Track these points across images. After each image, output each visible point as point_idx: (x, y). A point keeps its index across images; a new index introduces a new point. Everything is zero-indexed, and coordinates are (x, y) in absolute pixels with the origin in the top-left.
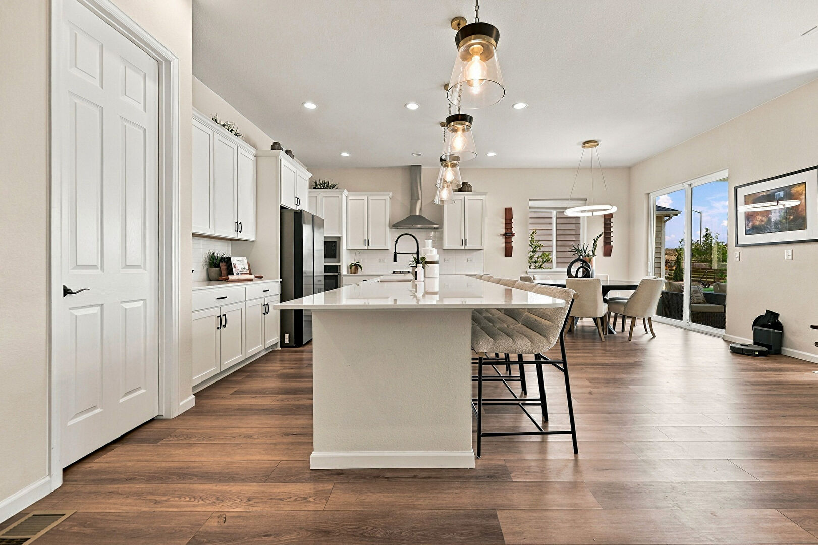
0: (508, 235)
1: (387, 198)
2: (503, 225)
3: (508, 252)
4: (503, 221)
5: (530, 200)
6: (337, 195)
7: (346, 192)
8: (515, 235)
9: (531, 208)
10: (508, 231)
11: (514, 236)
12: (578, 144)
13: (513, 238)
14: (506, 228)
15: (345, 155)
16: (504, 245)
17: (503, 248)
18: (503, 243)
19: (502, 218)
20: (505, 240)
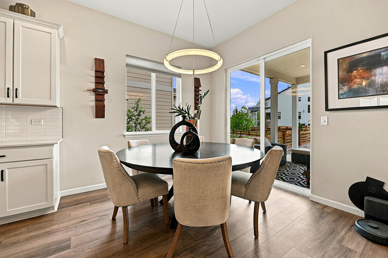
0: (99, 92)
2: (93, 79)
3: (100, 112)
4: (93, 73)
8: (109, 92)
10: (100, 87)
11: (107, 93)
13: (106, 96)
14: (97, 83)
16: (93, 104)
17: (92, 107)
18: (92, 101)
19: (92, 70)
20: (96, 98)
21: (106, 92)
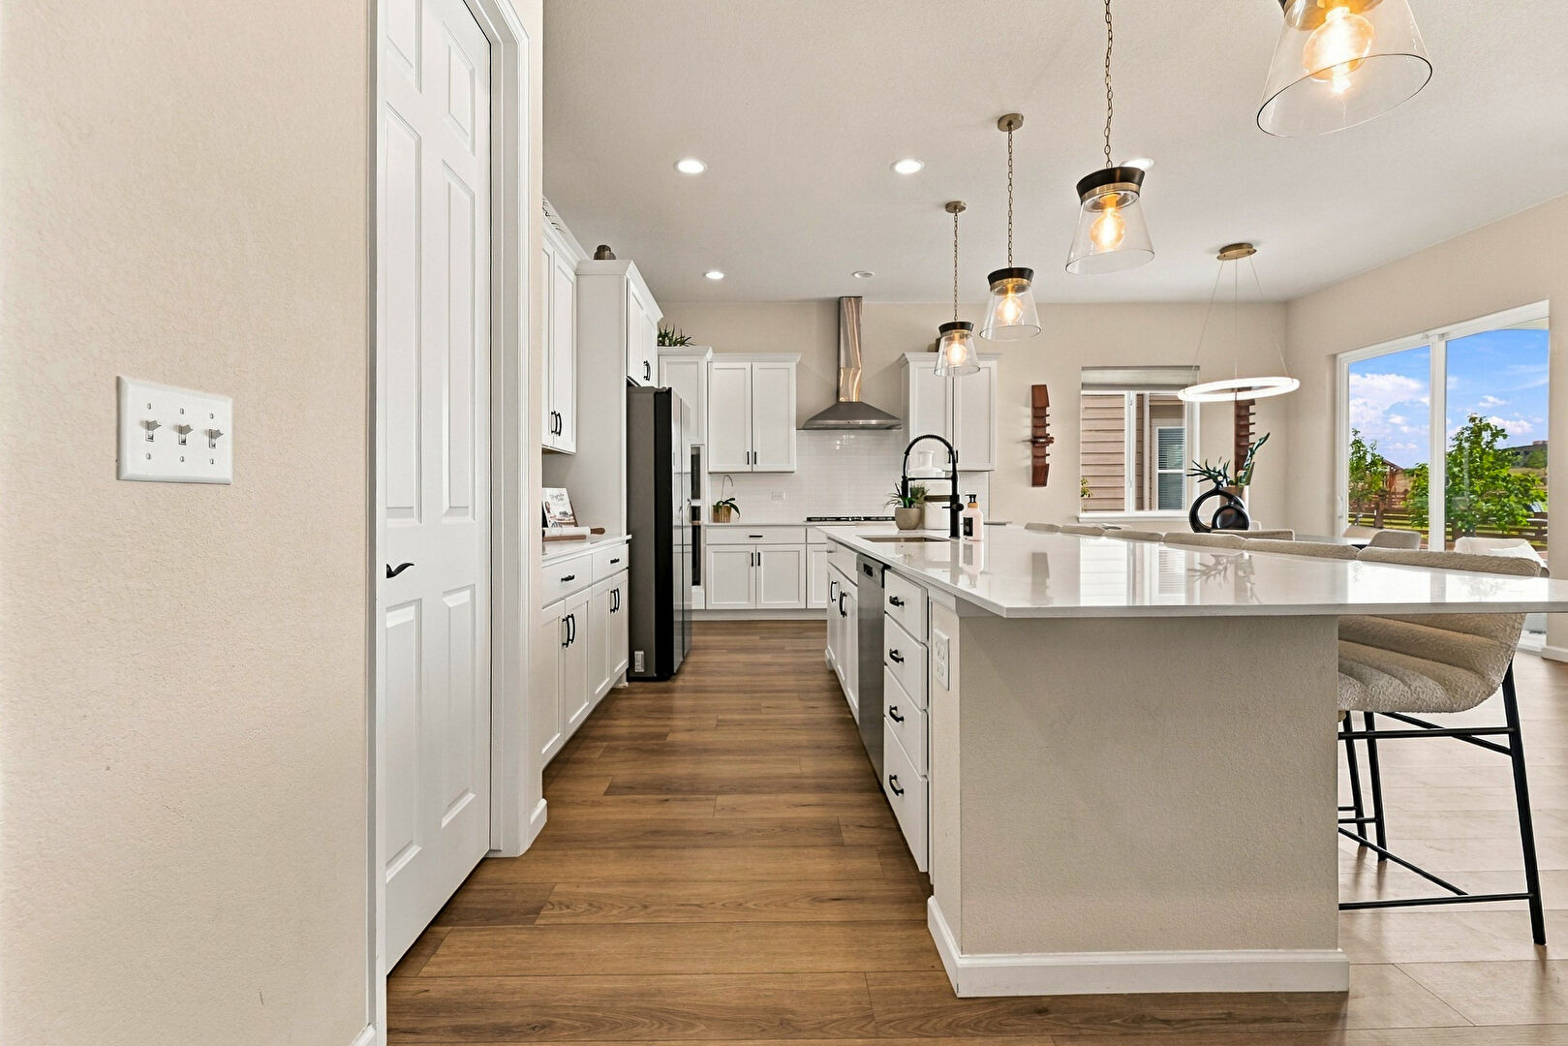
0: (1039, 441)
1: (793, 366)
2: (1029, 422)
3: (1039, 476)
4: (1029, 411)
5: (1084, 369)
6: (694, 359)
7: (710, 355)
8: (1055, 440)
9: (1085, 386)
10: (1040, 433)
11: (1052, 442)
12: (1211, 251)
13: (1048, 449)
14: (1035, 427)
15: (715, 275)
16: (1029, 462)
17: (1027, 467)
18: (1027, 458)
19: (1026, 406)
20: (1033, 453)
21: (1050, 441)
